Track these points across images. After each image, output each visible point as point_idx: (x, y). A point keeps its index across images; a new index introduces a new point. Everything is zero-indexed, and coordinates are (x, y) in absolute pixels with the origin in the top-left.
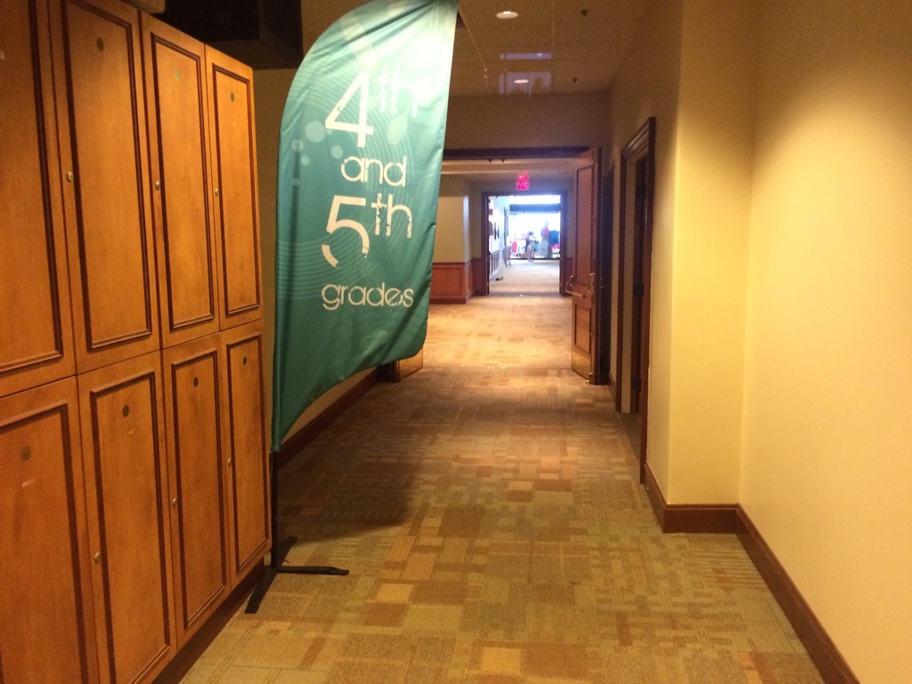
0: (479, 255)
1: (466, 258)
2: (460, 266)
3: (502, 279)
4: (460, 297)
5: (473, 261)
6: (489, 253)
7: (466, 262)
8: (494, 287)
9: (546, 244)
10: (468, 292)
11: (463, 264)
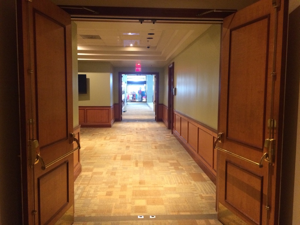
0: (117, 102)
1: (111, 104)
2: (108, 108)
3: (126, 111)
4: (108, 124)
5: (115, 105)
6: (122, 100)
7: (111, 106)
8: (124, 117)
9: (140, 96)
10: (112, 121)
11: (110, 107)
